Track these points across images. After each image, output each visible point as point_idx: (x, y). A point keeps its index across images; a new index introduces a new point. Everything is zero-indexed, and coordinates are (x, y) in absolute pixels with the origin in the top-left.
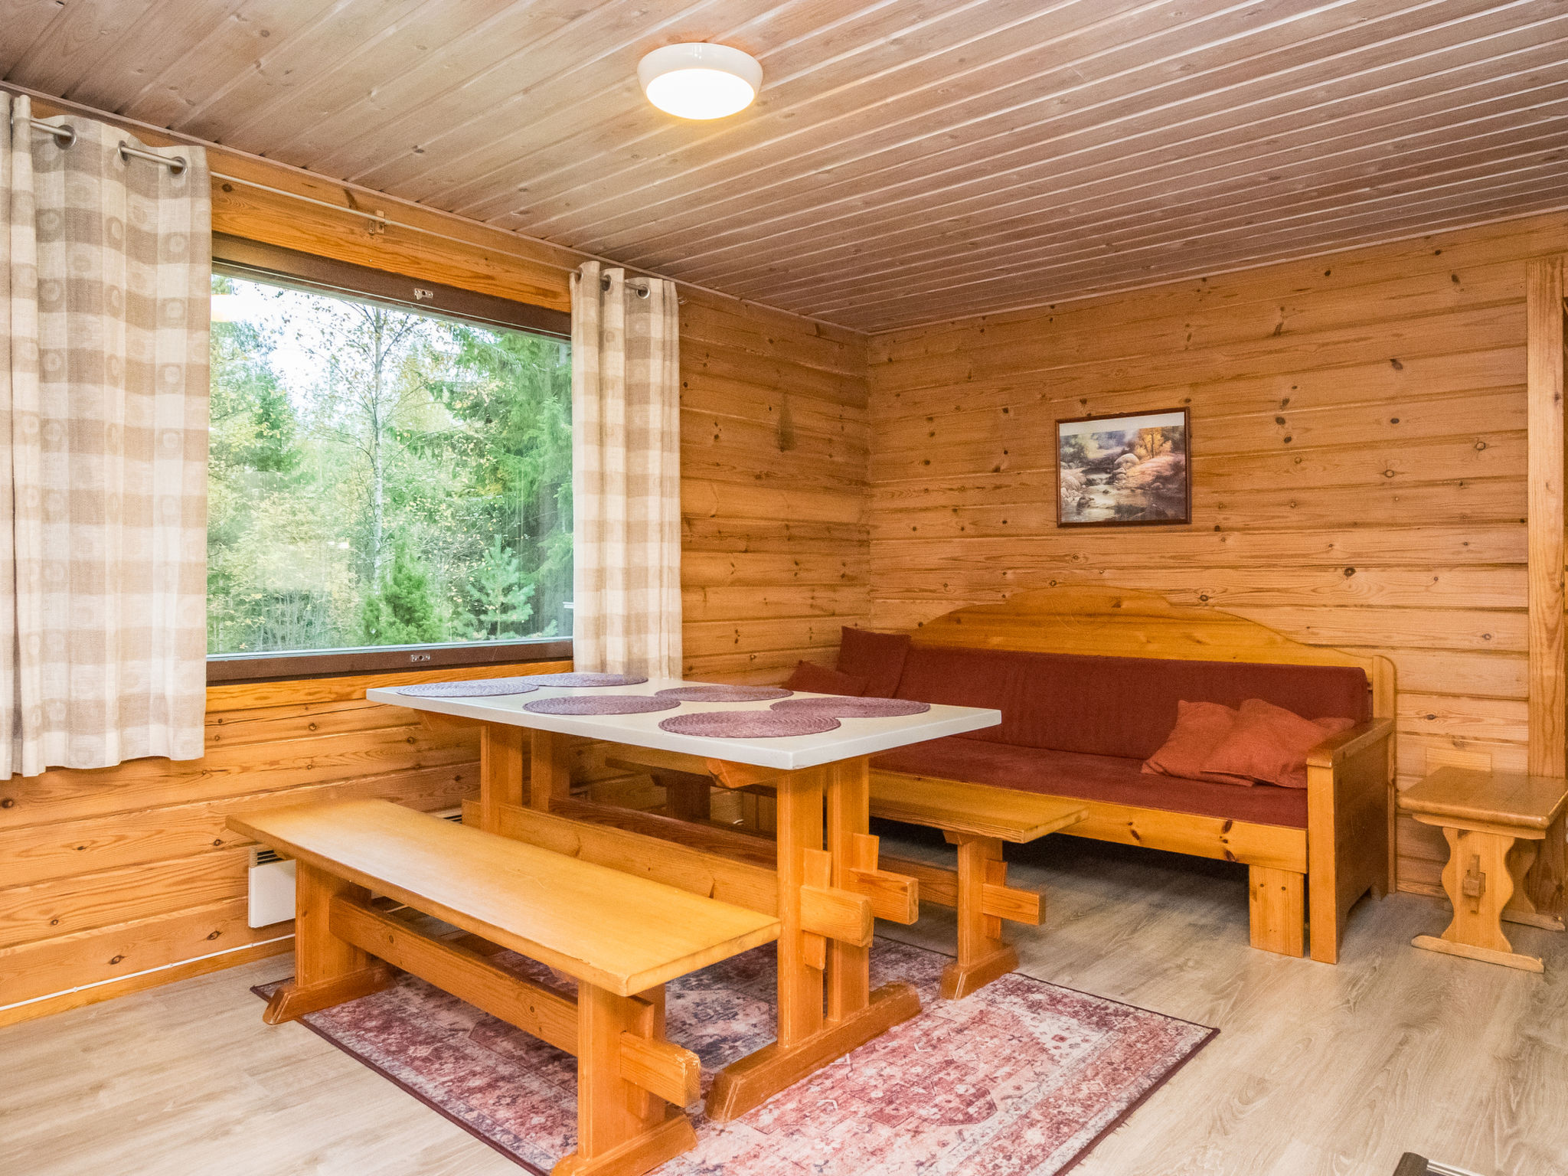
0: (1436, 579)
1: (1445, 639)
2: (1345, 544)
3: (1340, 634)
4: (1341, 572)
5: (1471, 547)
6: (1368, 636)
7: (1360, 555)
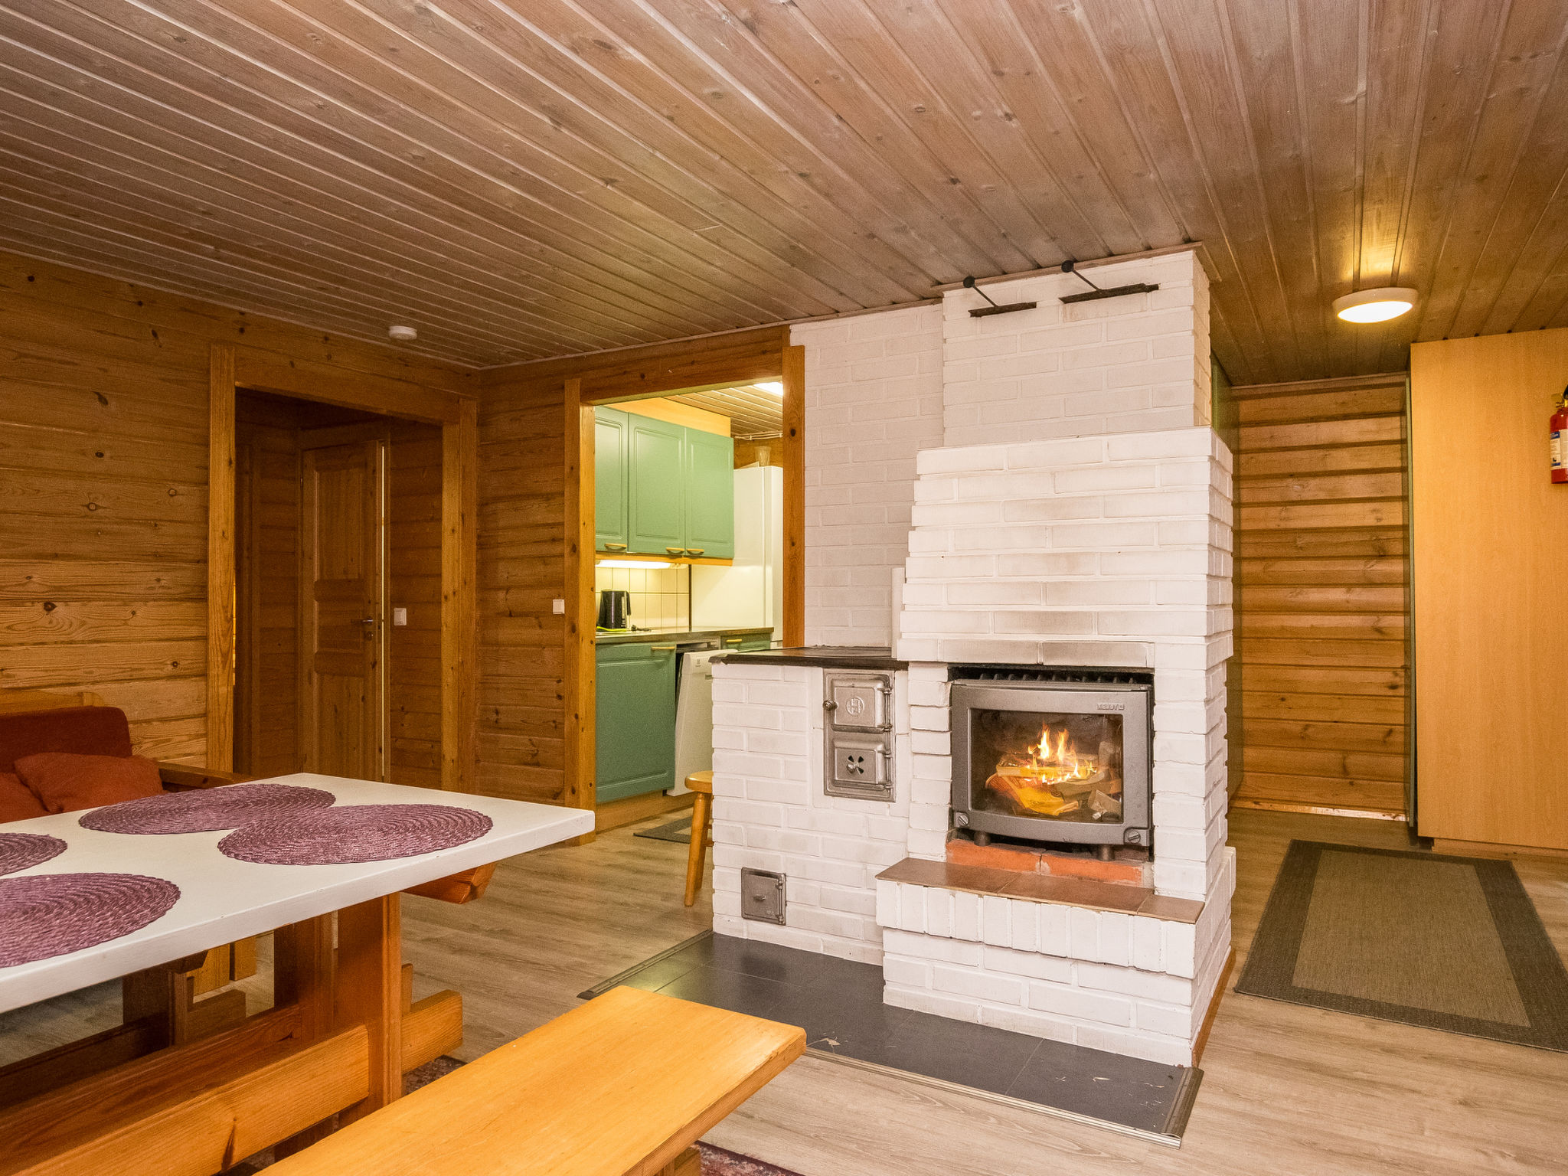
0: (134, 613)
1: (142, 669)
2: (44, 575)
3: (41, 674)
4: (40, 606)
5: (163, 582)
6: (69, 673)
7: (59, 589)
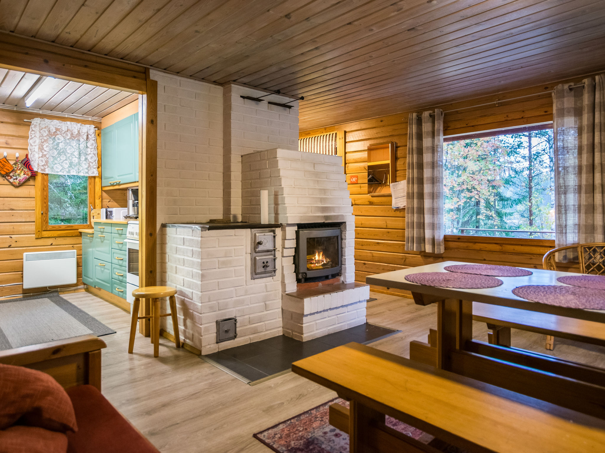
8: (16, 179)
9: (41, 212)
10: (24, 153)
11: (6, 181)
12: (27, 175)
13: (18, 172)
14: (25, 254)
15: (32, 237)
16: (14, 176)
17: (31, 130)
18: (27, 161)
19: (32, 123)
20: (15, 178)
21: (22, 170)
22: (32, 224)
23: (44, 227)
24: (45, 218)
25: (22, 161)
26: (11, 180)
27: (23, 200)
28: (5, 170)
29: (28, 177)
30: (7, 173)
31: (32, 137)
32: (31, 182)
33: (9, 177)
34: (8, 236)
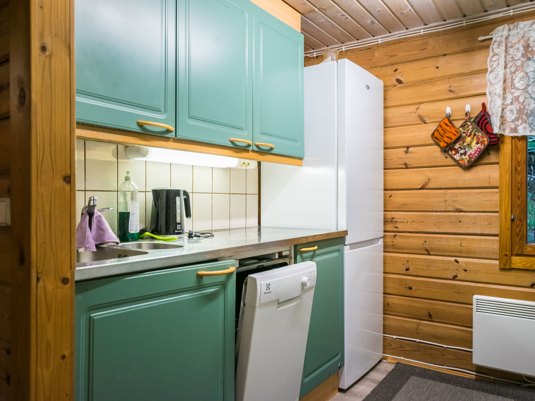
8: (465, 154)
9: (509, 217)
10: (478, 102)
11: (449, 159)
12: (482, 143)
13: (468, 139)
14: (476, 297)
15: (493, 265)
16: (461, 149)
17: (491, 54)
18: (484, 115)
19: (494, 39)
20: (462, 151)
21: (475, 135)
22: (492, 240)
23: (517, 248)
24: (518, 230)
25: (476, 118)
26: (457, 157)
27: (477, 193)
28: (446, 139)
29: (482, 147)
30: (448, 145)
31: (494, 67)
32: (493, 157)
33: (453, 152)
34: (453, 259)
